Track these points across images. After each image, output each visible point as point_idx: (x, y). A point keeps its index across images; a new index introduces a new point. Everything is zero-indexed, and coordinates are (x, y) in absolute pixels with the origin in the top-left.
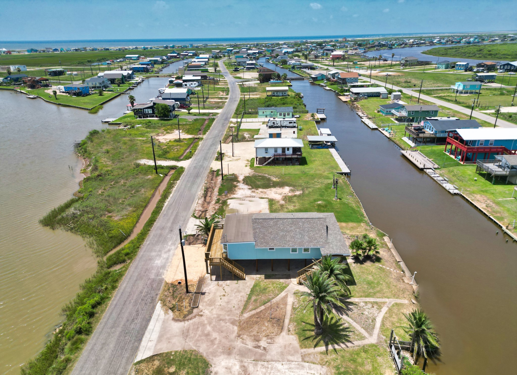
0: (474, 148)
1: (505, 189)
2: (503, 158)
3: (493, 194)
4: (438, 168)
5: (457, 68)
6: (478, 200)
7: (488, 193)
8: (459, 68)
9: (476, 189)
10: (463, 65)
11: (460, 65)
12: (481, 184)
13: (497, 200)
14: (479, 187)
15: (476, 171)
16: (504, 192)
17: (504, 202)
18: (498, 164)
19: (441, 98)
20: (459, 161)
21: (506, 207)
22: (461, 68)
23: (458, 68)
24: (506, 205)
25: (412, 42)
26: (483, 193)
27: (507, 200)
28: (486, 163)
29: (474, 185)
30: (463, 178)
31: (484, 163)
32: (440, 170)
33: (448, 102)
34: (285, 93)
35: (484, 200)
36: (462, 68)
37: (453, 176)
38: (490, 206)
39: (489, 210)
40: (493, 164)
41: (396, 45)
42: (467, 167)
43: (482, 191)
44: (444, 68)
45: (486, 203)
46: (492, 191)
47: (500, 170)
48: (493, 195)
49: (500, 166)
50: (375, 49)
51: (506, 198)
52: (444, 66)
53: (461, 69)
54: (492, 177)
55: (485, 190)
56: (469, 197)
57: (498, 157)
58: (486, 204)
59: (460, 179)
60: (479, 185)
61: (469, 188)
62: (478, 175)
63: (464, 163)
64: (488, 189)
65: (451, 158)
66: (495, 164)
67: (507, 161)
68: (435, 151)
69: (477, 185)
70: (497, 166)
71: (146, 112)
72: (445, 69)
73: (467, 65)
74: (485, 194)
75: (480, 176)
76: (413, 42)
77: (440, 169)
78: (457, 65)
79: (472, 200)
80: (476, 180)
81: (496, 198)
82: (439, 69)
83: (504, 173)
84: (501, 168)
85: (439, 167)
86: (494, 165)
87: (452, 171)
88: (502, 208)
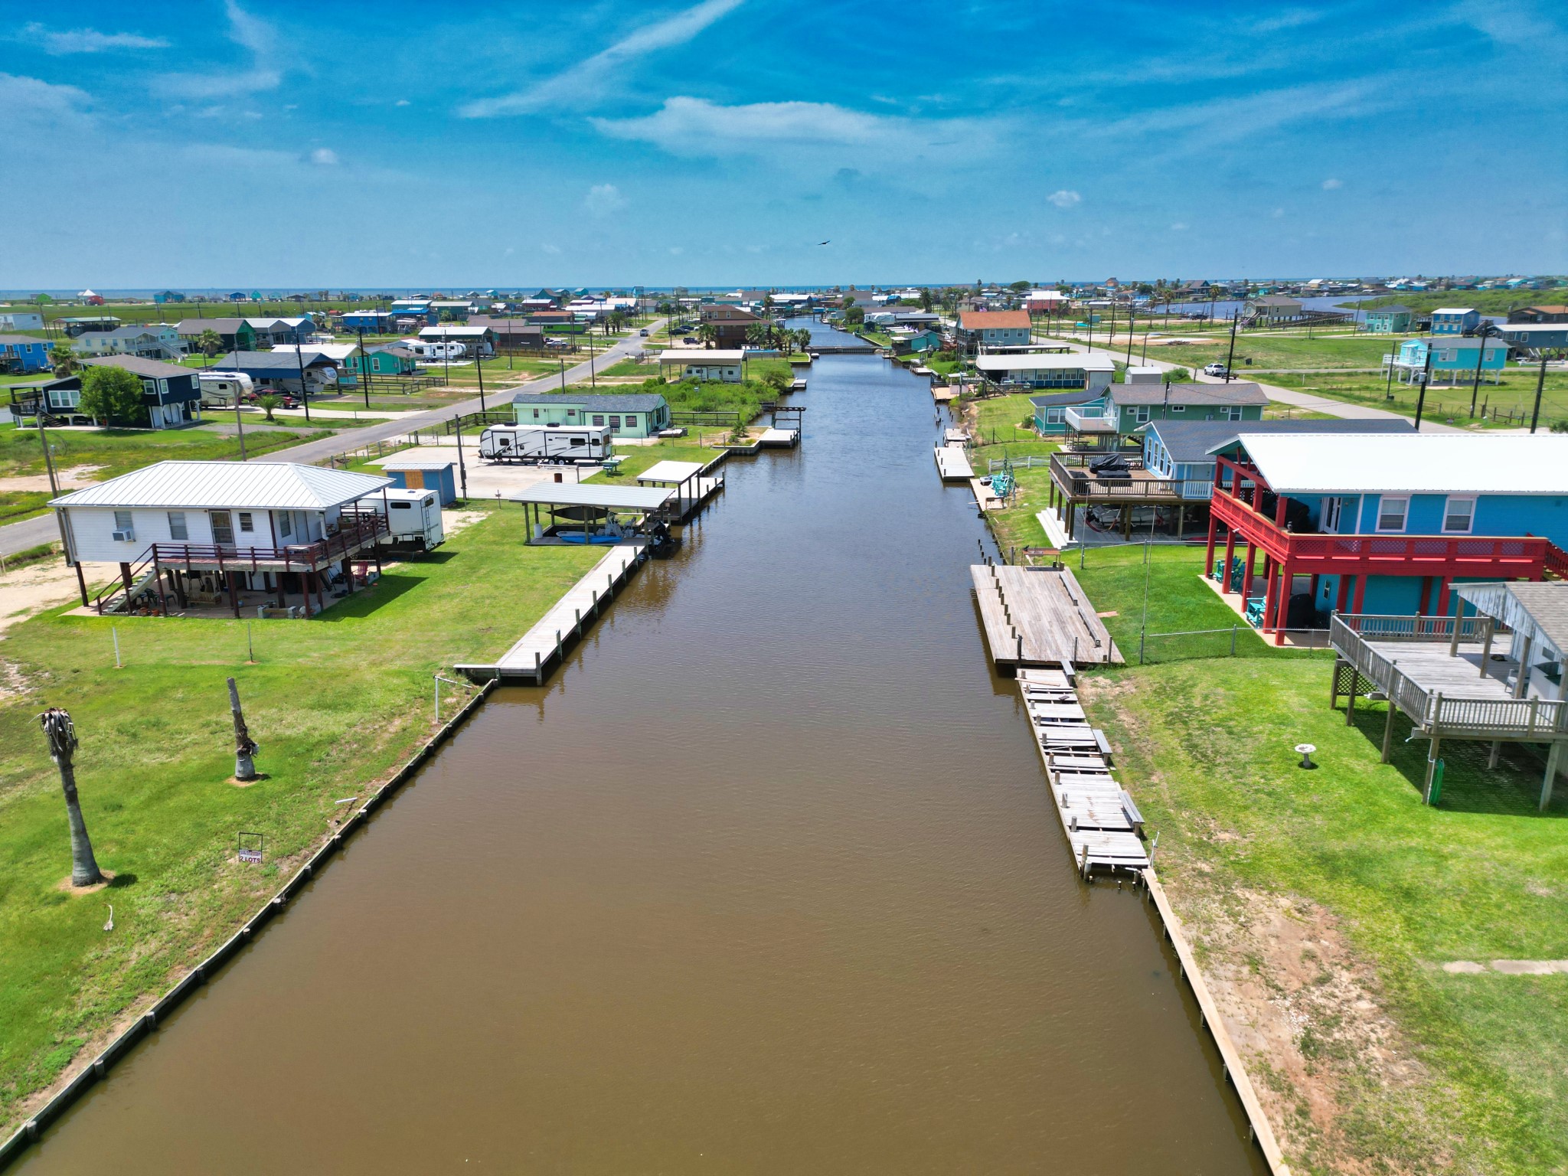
0: (1340, 546)
1: (1528, 857)
2: (1510, 602)
3: (1408, 894)
4: (1108, 666)
5: (1437, 328)
6: (1254, 962)
7: (1371, 886)
8: (1446, 328)
9: (1279, 842)
10: (1458, 316)
11: (1447, 316)
12: (1341, 793)
13: (1428, 968)
14: (1318, 820)
15: (1336, 693)
16: (1513, 890)
17: (1489, 1006)
18: (1478, 649)
19: (1334, 394)
20: (1260, 623)
21: (1497, 1083)
22: (1450, 327)
23: (1441, 327)
24: (1504, 1057)
25: (1316, 286)
26: (1323, 886)
27: (1527, 982)
28: (1384, 638)
29: (1279, 802)
30: (1225, 742)
31: (1371, 637)
32: (1116, 682)
33: (1355, 403)
34: (731, 373)
35: (1310, 956)
36: (1455, 328)
37: (1169, 724)
38: (1339, 1052)
39: (1319, 1096)
40: (1448, 647)
41: (1261, 293)
42: (1294, 663)
43: (1329, 865)
44: (1390, 328)
45: (1317, 996)
46: (1409, 872)
47: (1496, 690)
48: (1407, 909)
49: (1493, 665)
50: (1191, 299)
51: (1518, 951)
52: (1388, 322)
53: (1450, 331)
54: (1422, 744)
55: (1351, 855)
56: (1189, 918)
57: (1482, 597)
58: (1316, 1011)
59: (1205, 743)
60: (1316, 808)
61: (1239, 827)
62: (1342, 718)
63: (1280, 641)
64: (1379, 842)
65: (1225, 611)
66: (1463, 648)
67: (1534, 626)
68: (1156, 570)
69: (1300, 801)
70: (1472, 658)
71: (56, 402)
72: (1394, 331)
73: (1473, 316)
74: (1346, 889)
75: (1356, 732)
76: (1320, 285)
77: (1119, 673)
78: (1438, 316)
79: (1202, 954)
80: (1308, 764)
81: (1424, 947)
82: (1372, 331)
83: (1519, 716)
84: (1503, 678)
85: (1117, 657)
86: (1454, 653)
87: (1184, 689)
88: (1456, 1090)
